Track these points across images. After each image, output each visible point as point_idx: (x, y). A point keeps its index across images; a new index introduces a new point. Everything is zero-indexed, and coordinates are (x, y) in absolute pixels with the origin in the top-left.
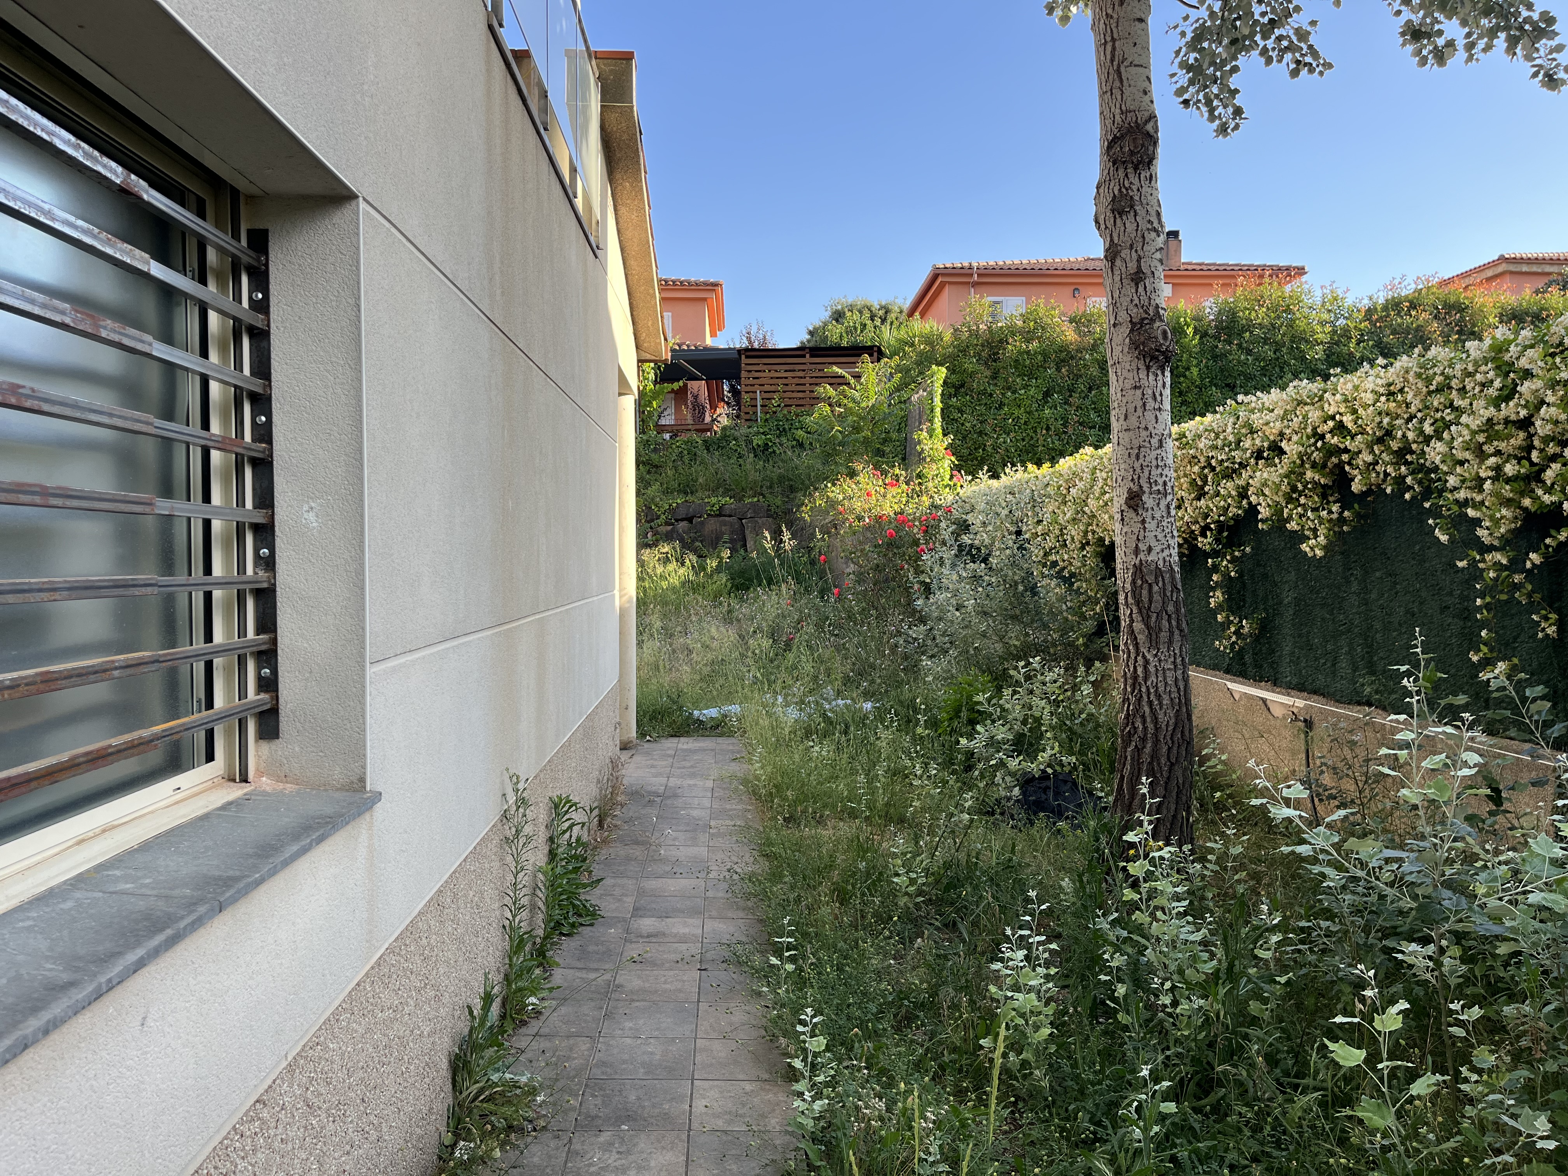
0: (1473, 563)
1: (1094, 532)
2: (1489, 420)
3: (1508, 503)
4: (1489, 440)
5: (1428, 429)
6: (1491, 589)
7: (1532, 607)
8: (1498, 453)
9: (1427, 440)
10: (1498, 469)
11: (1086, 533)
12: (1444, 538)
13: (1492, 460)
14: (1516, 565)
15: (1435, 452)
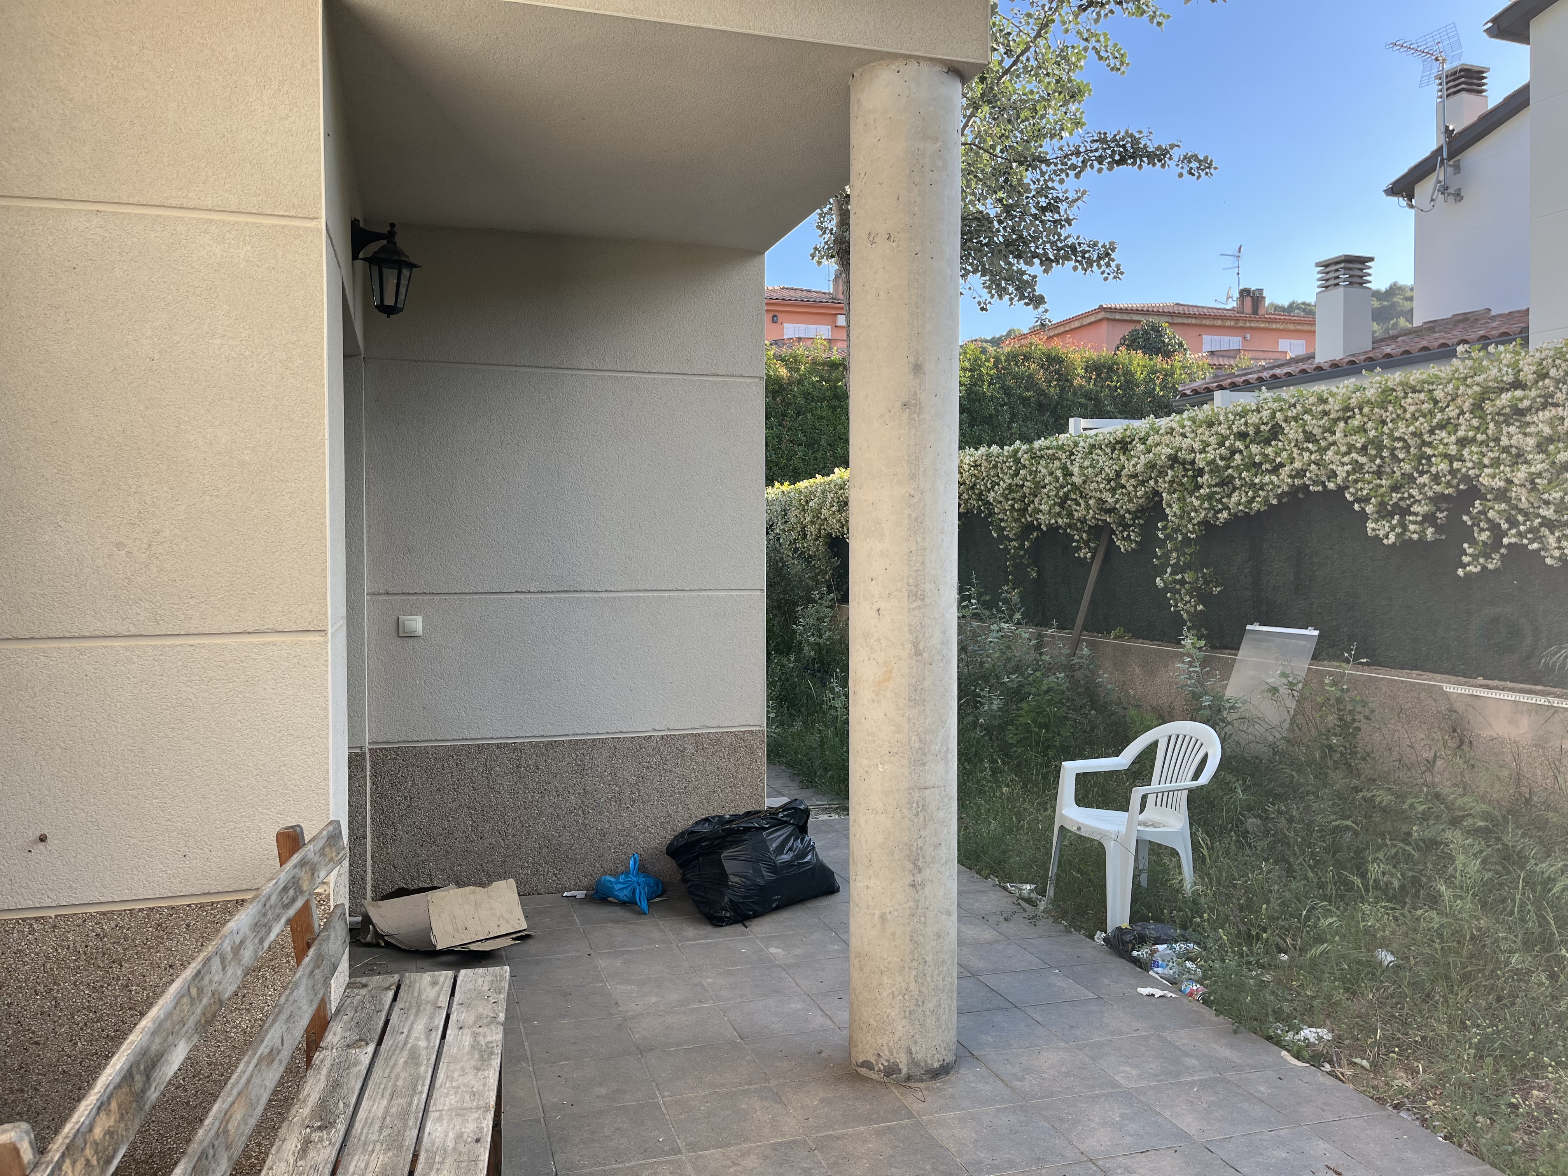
0: (1006, 546)
1: (825, 530)
2: (1010, 484)
3: (1016, 521)
4: (1010, 493)
5: (989, 486)
6: (1013, 558)
7: (1028, 566)
8: (1013, 499)
9: (989, 491)
10: (1012, 506)
11: (820, 529)
12: (995, 535)
13: (1010, 502)
14: (1022, 546)
15: (991, 496)
